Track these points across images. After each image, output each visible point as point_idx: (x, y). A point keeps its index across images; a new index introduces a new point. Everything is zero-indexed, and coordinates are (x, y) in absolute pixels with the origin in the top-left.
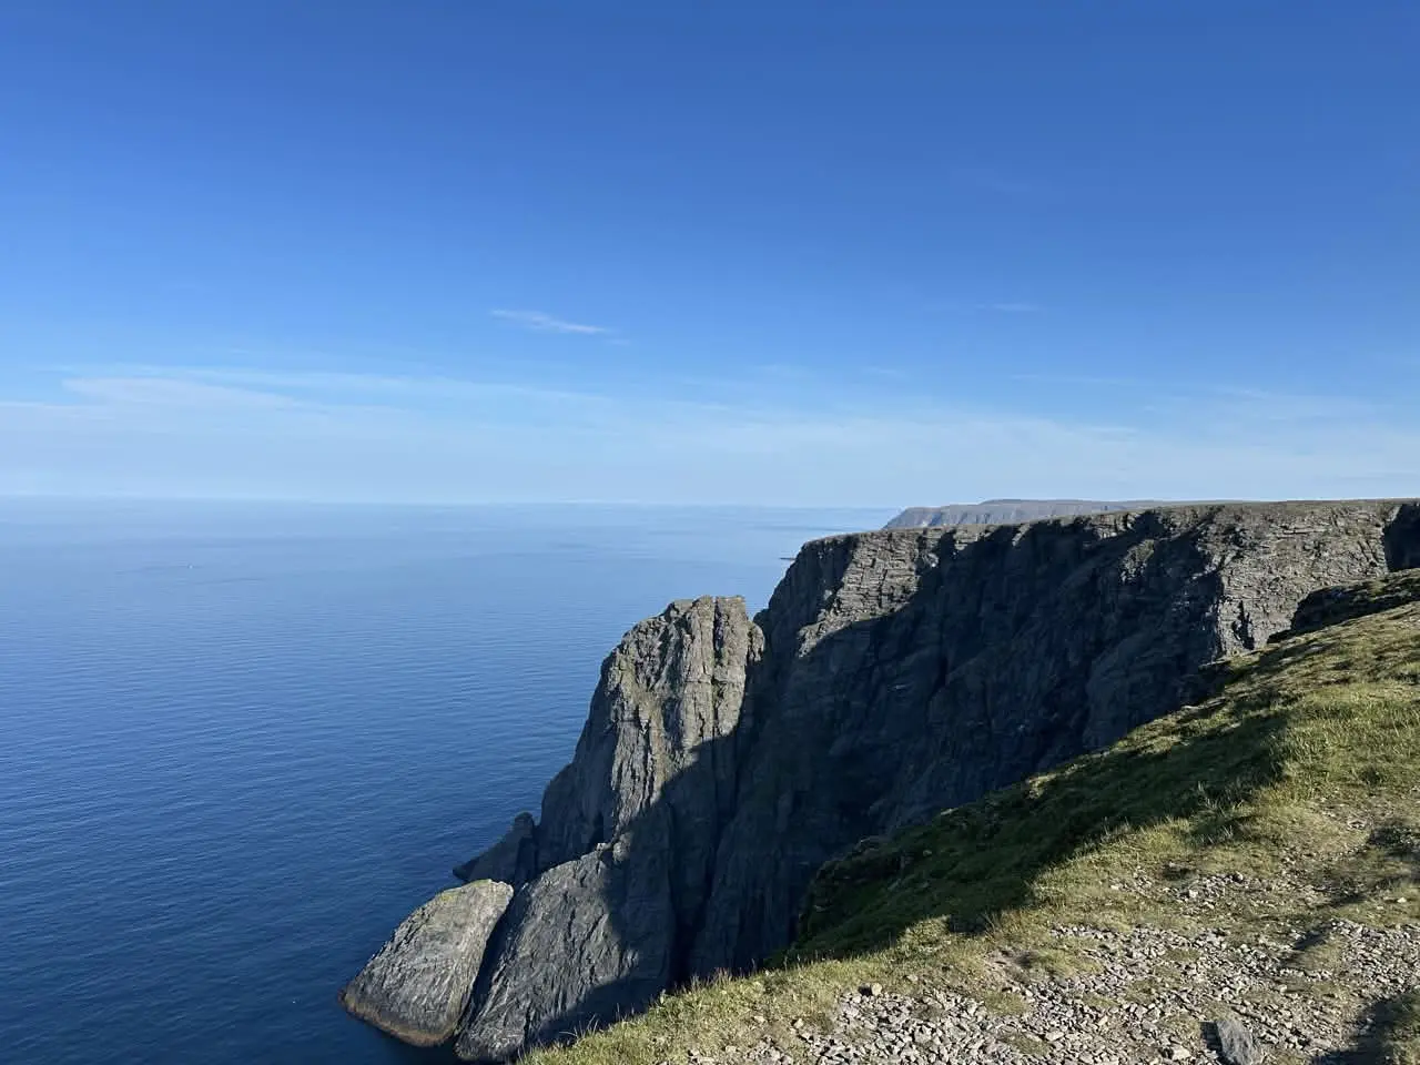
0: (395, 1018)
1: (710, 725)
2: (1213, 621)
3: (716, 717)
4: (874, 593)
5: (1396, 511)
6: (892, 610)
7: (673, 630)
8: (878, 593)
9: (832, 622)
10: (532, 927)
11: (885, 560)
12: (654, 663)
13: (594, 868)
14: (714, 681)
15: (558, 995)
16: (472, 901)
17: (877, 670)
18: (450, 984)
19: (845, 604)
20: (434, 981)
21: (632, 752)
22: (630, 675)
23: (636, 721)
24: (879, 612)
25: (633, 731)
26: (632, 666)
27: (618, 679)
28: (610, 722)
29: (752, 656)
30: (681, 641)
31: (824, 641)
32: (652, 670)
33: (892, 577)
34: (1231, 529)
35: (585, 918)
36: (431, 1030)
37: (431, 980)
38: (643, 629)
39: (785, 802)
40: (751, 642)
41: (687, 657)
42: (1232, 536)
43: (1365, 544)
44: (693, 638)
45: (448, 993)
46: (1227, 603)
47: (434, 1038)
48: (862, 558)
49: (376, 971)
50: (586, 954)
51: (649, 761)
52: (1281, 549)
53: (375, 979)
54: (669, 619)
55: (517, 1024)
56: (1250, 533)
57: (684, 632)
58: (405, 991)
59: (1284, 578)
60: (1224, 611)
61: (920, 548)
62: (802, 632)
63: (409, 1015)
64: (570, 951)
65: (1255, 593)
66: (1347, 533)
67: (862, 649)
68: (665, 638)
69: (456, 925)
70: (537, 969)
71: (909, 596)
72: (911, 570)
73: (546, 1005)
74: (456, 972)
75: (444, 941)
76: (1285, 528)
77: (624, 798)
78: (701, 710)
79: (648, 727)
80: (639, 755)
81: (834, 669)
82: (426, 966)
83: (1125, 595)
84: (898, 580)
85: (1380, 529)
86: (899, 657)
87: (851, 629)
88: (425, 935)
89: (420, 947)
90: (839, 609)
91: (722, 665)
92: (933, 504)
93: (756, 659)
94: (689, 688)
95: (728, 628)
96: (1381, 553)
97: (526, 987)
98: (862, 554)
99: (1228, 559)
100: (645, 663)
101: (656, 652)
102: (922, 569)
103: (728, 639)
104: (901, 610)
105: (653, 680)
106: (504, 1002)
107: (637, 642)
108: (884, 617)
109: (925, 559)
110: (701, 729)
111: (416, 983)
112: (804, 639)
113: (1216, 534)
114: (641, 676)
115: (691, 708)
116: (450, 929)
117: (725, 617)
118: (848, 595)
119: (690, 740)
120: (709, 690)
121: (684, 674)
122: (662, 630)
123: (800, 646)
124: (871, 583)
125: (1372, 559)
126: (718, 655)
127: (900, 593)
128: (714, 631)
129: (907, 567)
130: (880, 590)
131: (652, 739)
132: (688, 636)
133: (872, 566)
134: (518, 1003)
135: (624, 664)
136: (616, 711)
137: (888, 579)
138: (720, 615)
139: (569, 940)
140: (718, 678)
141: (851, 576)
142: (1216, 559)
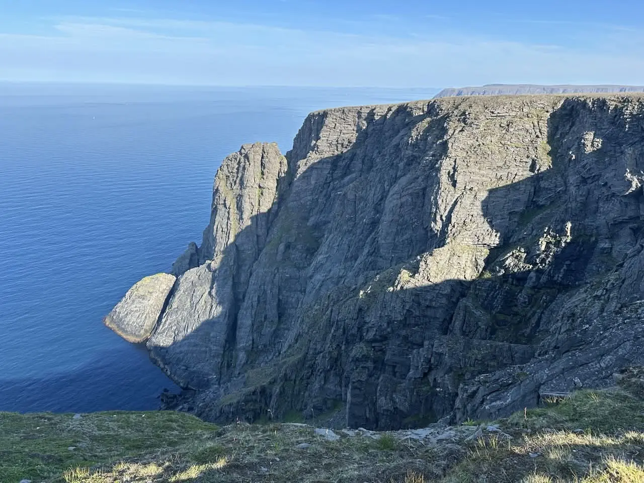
0: (124, 330)
1: (256, 208)
2: (439, 170)
3: (259, 205)
4: (334, 143)
5: (562, 102)
6: (342, 152)
7: (242, 160)
8: (337, 143)
9: (313, 158)
10: (179, 295)
11: (341, 124)
12: (234, 177)
13: (204, 271)
14: (260, 187)
15: (186, 326)
16: (156, 282)
17: (331, 184)
18: (146, 317)
19: (321, 148)
20: (139, 316)
21: (222, 219)
22: (223, 181)
23: (225, 205)
24: (336, 153)
25: (224, 209)
26: (225, 177)
27: (218, 183)
28: (215, 205)
29: (280, 174)
30: (245, 165)
31: (308, 168)
32: (233, 180)
33: (344, 134)
34: (464, 113)
35: (198, 293)
36: (137, 336)
37: (138, 316)
38: (230, 159)
39: (282, 247)
40: (281, 166)
41: (247, 174)
42: (464, 118)
43: (536, 124)
44: (250, 164)
45: (144, 321)
46: (448, 159)
47: (138, 340)
48: (329, 123)
49: (117, 310)
50: (196, 309)
51: (229, 224)
52: (487, 127)
53: (117, 314)
54: (241, 154)
55: (171, 336)
56: (473, 116)
57: (246, 161)
58: (127, 319)
59: (483, 144)
60: (445, 164)
61: (358, 118)
62: (299, 163)
63: (129, 329)
64: (192, 307)
65: (465, 153)
66: (528, 117)
67: (326, 172)
68: (239, 163)
69: (149, 292)
70: (179, 314)
71: (351, 145)
72: (353, 130)
73: (181, 329)
74: (148, 312)
75: (144, 299)
76: (493, 113)
77: (218, 241)
78: (252, 201)
79: (229, 208)
80: (225, 221)
81: (313, 182)
82: (136, 309)
83: (409, 152)
84: (347, 136)
85: (549, 114)
86: (342, 177)
87: (321, 162)
88: (136, 296)
89: (133, 301)
90: (318, 151)
91: (263, 179)
92: (457, 87)
93: (282, 176)
94: (247, 190)
95: (267, 160)
96: (545, 130)
97: (175, 321)
98: (328, 121)
99: (457, 132)
100: (230, 176)
101: (235, 170)
102: (359, 130)
103: (267, 165)
104: (347, 152)
105: (233, 185)
106: (166, 326)
107: (227, 165)
108: (338, 156)
109: (360, 124)
110: (252, 210)
111: (132, 316)
112: (299, 167)
113: (457, 116)
114: (229, 182)
115: (247, 200)
116: (146, 294)
117: (266, 154)
118: (322, 144)
119: (246, 215)
120: (257, 191)
121: (245, 183)
122: (238, 160)
123: (297, 170)
124: (333, 138)
125: (538, 133)
126: (263, 173)
127: (347, 143)
128: (261, 160)
129: (352, 129)
130: (337, 141)
131: (231, 214)
132: (248, 163)
133: (334, 128)
134: (171, 327)
135: (221, 176)
136: (217, 199)
137: (342, 135)
138: (264, 152)
139: (192, 302)
140: (261, 185)
141: (324, 133)
142: (450, 132)
